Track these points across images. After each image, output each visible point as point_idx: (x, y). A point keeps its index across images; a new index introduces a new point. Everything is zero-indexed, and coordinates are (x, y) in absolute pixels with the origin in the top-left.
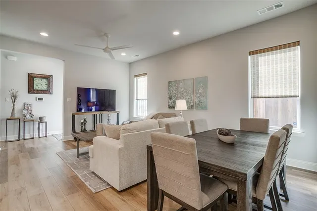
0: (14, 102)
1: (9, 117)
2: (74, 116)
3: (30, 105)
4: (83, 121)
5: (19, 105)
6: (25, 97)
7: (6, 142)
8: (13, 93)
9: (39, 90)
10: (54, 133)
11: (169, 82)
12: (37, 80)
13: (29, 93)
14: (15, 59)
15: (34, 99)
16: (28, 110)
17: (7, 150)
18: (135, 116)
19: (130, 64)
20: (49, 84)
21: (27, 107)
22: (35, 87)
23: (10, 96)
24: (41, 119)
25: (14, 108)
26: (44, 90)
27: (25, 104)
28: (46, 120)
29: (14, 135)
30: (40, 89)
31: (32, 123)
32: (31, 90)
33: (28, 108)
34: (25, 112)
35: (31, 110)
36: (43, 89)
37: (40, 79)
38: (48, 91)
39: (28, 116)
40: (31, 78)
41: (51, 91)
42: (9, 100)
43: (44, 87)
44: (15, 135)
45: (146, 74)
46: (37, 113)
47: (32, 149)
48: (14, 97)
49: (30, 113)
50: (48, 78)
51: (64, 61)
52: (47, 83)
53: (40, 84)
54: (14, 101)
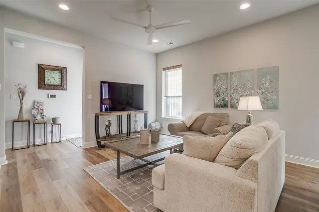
0: (21, 100)
1: (16, 118)
2: (97, 117)
3: (41, 104)
4: (107, 123)
5: (27, 104)
6: (35, 94)
7: (13, 149)
8: (20, 89)
9: (51, 85)
10: (69, 137)
11: (215, 76)
12: (49, 73)
13: (39, 88)
14: (22, 45)
15: (46, 96)
16: (38, 109)
17: (15, 163)
18: (163, 116)
19: (157, 55)
20: (63, 78)
21: (37, 106)
22: (47, 82)
23: (17, 93)
24: (54, 120)
25: (21, 108)
26: (57, 86)
27: (34, 102)
28: (59, 121)
29: (22, 140)
30: (52, 83)
31: (43, 125)
32: (42, 84)
33: (39, 107)
34: (35, 112)
35: (42, 110)
36: (56, 84)
37: (52, 72)
38: (61, 87)
39: (39, 117)
40: (42, 70)
41: (65, 86)
42: (15, 97)
43: (57, 81)
44: (24, 141)
45: (180, 66)
46: (49, 114)
47: (48, 161)
48: (22, 93)
49: (41, 114)
50: (62, 70)
51: (84, 47)
52: (60, 77)
53: (52, 78)
54: (21, 98)
